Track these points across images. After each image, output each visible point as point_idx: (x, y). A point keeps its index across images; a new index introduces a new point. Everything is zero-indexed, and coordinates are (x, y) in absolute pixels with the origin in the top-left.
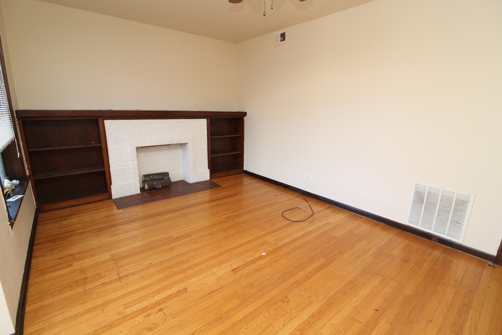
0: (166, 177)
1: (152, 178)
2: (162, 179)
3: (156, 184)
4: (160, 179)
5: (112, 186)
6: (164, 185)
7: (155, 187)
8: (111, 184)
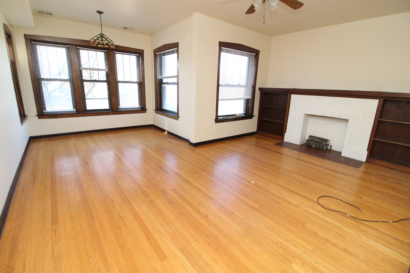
0: (324, 142)
1: (313, 139)
2: (320, 143)
3: (312, 144)
4: (319, 142)
5: (285, 134)
6: (317, 147)
7: (311, 146)
8: (285, 132)
